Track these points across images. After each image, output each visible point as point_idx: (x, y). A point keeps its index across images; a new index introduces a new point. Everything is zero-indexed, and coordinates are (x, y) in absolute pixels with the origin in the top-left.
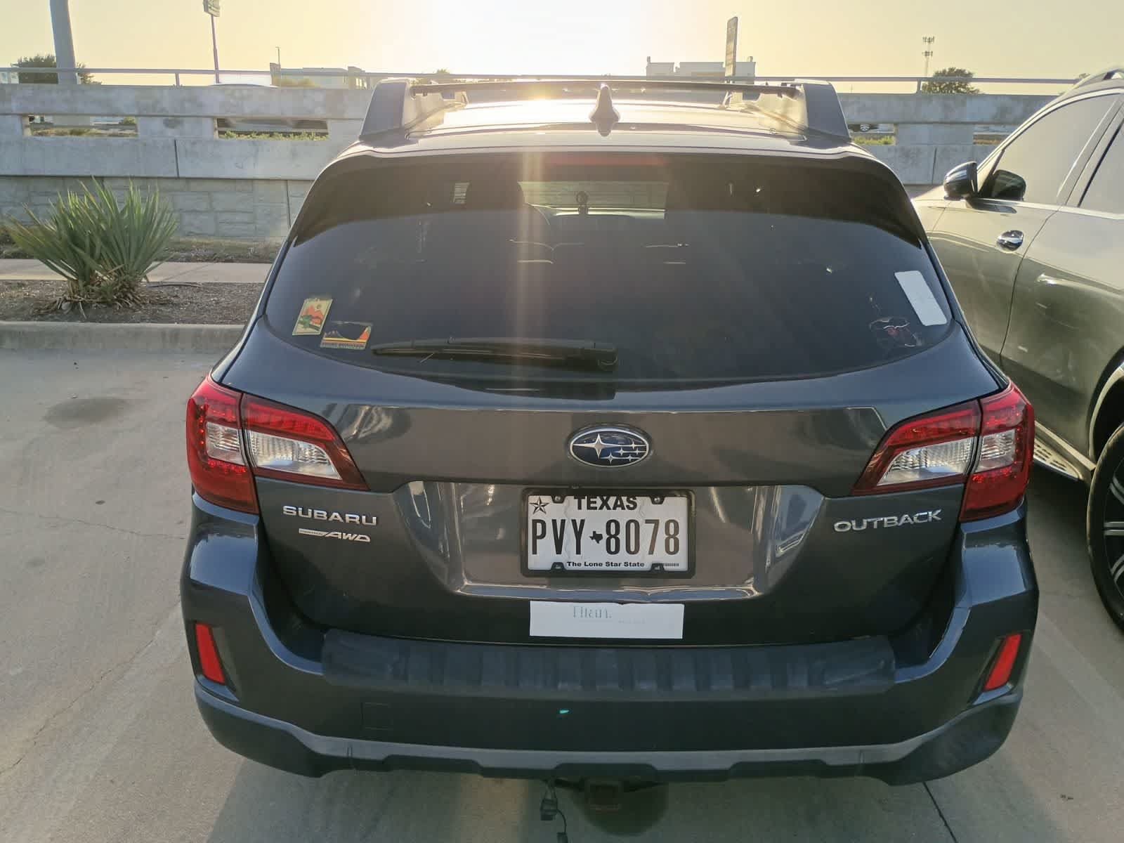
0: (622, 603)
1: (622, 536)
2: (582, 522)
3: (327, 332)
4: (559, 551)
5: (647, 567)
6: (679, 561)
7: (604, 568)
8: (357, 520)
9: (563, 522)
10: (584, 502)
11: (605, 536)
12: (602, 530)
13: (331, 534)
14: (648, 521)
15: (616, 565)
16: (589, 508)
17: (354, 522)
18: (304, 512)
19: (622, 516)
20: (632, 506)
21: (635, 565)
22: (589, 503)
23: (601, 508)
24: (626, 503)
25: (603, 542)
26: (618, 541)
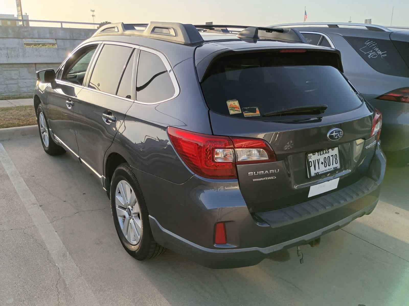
0: (328, 181)
1: (327, 162)
2: (319, 159)
3: (244, 112)
4: (315, 170)
5: (333, 169)
6: (338, 166)
7: (325, 172)
8: (273, 172)
9: (315, 160)
10: (319, 153)
11: (324, 162)
12: (323, 161)
13: (264, 179)
14: (331, 156)
15: (327, 170)
16: (320, 155)
17: (272, 173)
18: (256, 173)
19: (326, 155)
20: (328, 152)
21: (330, 169)
22: (320, 153)
23: (323, 154)
24: (327, 152)
25: (324, 164)
26: (326, 163)
